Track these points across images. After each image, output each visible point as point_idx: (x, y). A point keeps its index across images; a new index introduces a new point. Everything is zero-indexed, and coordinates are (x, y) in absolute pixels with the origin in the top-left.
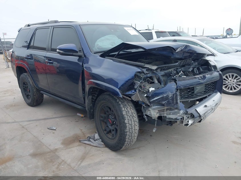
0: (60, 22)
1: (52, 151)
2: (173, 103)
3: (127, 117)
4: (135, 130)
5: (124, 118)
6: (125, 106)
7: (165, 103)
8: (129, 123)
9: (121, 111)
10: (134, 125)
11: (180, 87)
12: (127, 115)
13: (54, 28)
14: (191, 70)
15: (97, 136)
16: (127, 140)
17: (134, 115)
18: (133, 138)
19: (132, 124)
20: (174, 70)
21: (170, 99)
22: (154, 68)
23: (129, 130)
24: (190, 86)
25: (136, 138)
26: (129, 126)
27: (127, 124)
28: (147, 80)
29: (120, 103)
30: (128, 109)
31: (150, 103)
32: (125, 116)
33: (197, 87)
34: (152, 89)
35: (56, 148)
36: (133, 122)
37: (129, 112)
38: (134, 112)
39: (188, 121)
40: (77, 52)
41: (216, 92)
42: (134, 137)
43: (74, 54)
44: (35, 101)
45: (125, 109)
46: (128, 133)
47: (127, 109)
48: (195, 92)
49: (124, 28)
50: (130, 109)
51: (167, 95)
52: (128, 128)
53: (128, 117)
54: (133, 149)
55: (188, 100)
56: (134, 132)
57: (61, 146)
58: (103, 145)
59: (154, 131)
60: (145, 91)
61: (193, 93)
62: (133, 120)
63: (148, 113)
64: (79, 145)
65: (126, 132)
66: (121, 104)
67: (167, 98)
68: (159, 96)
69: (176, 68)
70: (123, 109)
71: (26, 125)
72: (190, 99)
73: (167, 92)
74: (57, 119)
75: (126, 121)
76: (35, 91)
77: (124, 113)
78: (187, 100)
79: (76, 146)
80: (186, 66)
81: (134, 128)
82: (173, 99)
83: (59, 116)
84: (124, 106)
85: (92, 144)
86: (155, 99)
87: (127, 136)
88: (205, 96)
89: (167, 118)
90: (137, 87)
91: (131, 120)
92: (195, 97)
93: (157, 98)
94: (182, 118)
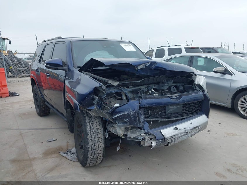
0: (63, 38)
1: (30, 159)
2: (136, 121)
3: (90, 133)
4: (98, 147)
5: (87, 134)
6: (91, 121)
7: (128, 120)
8: (91, 139)
9: (86, 126)
10: (98, 142)
11: (144, 105)
12: (90, 130)
13: (55, 44)
14: (166, 88)
15: (74, 150)
16: (89, 156)
17: (99, 131)
18: (96, 155)
19: (95, 140)
20: (146, 87)
21: (132, 117)
22: (116, 84)
23: (92, 146)
24: (158, 105)
25: (101, 155)
26: (91, 142)
27: (89, 140)
28: (113, 96)
29: (87, 117)
30: (94, 125)
31: (113, 119)
32: (88, 131)
33: (170, 107)
34: (116, 105)
35: (35, 157)
36: (96, 139)
37: (93, 127)
38: (100, 128)
39: (152, 143)
40: (62, 66)
41: (201, 114)
42: (98, 154)
43: (59, 68)
44: (42, 111)
45: (89, 124)
46: (90, 150)
47: (92, 124)
48: (167, 113)
49: (120, 44)
50: (96, 124)
51: (129, 113)
52: (90, 144)
53: (92, 132)
54: (104, 167)
55: (158, 120)
56: (97, 149)
57: (40, 156)
58: (76, 159)
59: (118, 150)
60: (109, 107)
61: (165, 113)
62: (96, 136)
63: (113, 130)
64: (57, 157)
65: (88, 148)
66: (87, 119)
67: (128, 116)
68: (121, 113)
69: (148, 85)
70: (88, 124)
71: (24, 133)
72: (161, 119)
73: (129, 110)
74: (54, 130)
75: (88, 137)
76: (42, 101)
77: (88, 128)
78: (156, 120)
79: (54, 157)
80: (160, 84)
81: (97, 145)
82: (135, 117)
83: (57, 127)
84: (89, 121)
85: (67, 157)
86: (117, 116)
87: (89, 152)
88: (183, 117)
89: (128, 137)
90: (95, 103)
91: (94, 136)
92: (168, 118)
93: (119, 115)
94: (143, 138)
